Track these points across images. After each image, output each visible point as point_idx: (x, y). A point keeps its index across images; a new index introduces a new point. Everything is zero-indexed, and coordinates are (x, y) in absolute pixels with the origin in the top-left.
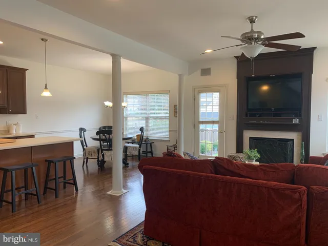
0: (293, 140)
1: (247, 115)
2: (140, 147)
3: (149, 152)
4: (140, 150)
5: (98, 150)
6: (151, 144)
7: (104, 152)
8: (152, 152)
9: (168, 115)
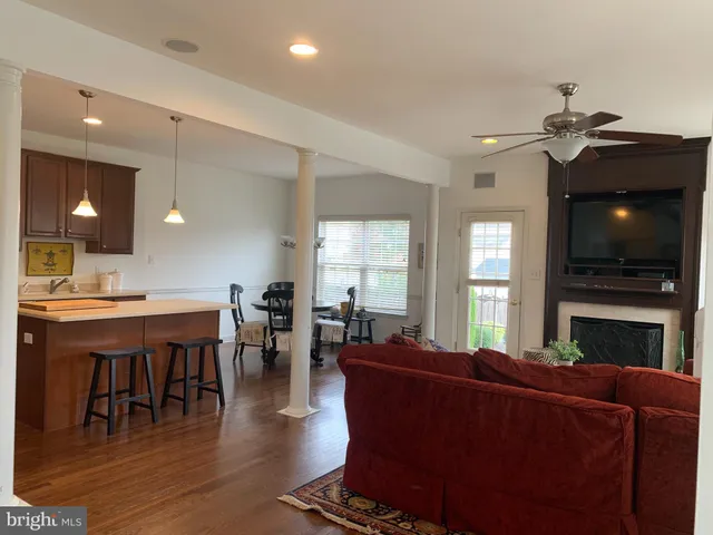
0: (661, 326)
1: (566, 272)
2: (346, 327)
3: (366, 339)
4: (345, 333)
5: (265, 328)
6: (369, 322)
7: (277, 333)
8: (369, 338)
9: (406, 264)
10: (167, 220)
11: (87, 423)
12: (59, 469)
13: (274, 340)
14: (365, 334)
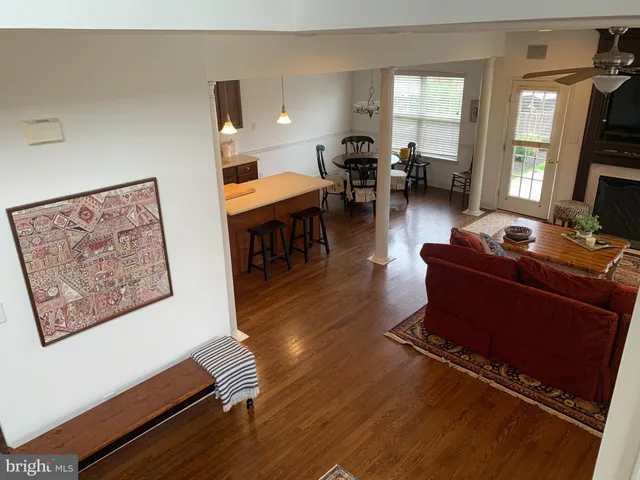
1: (602, 138)
2: (408, 177)
4: (407, 182)
5: (345, 182)
6: (424, 167)
7: (355, 189)
8: (425, 178)
9: (459, 117)
10: (279, 121)
11: (249, 271)
12: (249, 309)
13: (354, 194)
14: (421, 175)
